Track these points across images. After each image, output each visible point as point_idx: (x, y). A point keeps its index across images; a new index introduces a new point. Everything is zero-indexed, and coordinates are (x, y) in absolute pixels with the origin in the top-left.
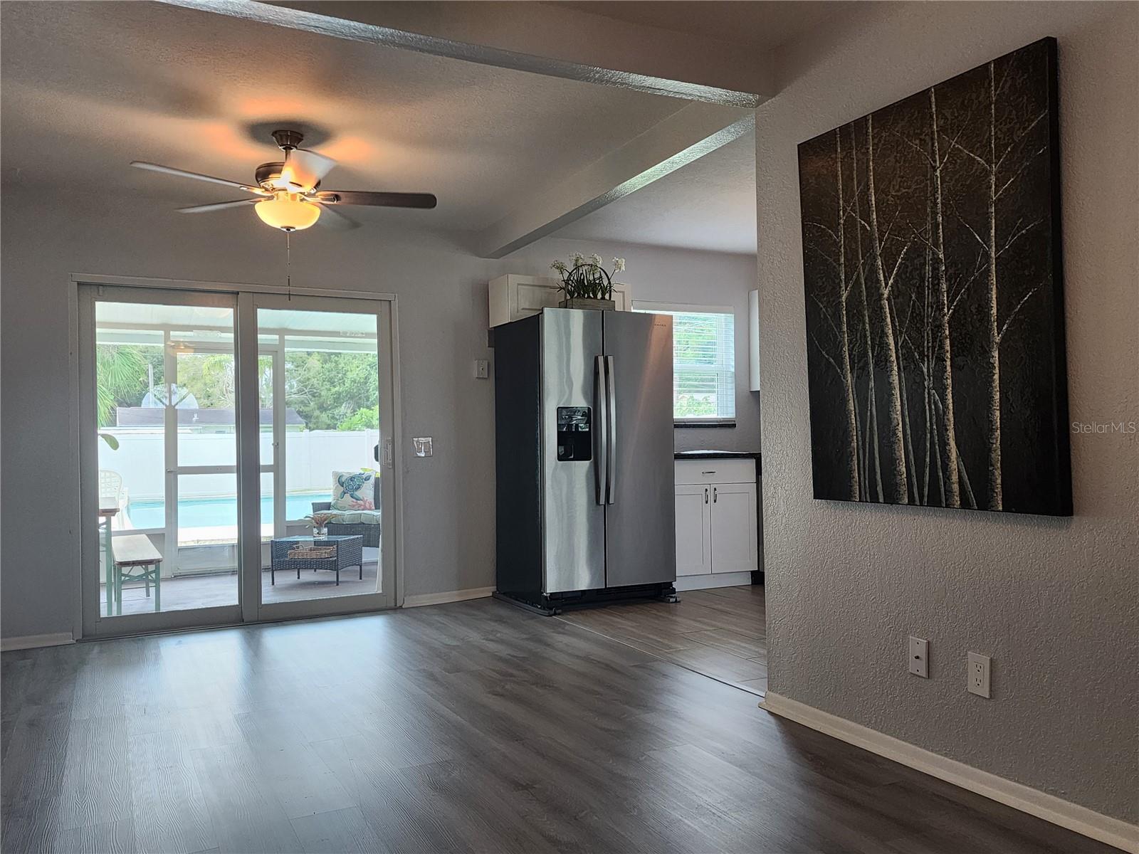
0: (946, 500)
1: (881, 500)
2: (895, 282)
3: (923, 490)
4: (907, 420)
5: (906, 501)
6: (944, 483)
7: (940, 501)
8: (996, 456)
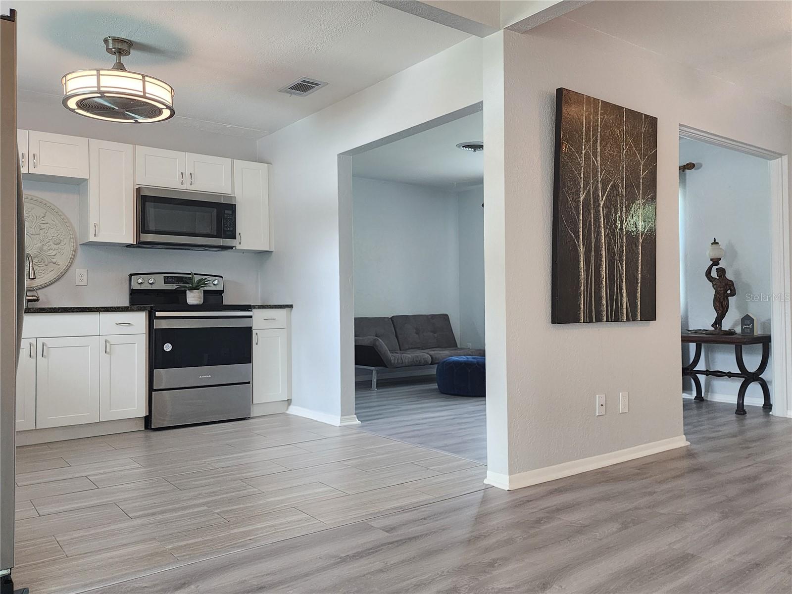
0: (621, 318)
1: (594, 320)
2: (606, 199)
3: (612, 313)
4: (607, 275)
5: (605, 320)
6: (621, 309)
7: (619, 318)
8: (639, 295)
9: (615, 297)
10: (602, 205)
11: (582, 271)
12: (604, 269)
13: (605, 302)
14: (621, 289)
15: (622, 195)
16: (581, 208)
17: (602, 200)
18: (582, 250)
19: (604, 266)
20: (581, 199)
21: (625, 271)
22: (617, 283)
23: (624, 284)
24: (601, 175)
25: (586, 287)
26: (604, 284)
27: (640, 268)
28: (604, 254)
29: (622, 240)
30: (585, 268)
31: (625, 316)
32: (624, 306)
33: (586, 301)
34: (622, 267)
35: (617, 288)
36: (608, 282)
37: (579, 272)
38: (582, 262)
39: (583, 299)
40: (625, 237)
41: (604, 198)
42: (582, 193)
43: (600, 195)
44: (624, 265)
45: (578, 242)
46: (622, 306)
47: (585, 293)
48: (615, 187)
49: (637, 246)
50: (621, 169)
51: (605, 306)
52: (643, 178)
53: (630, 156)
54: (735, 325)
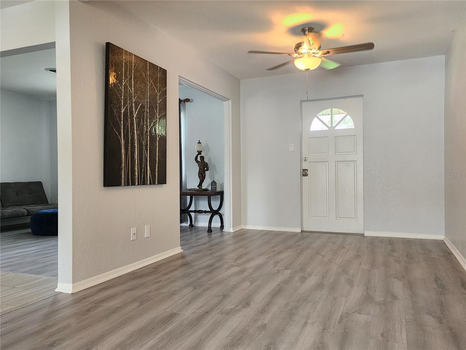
0: (146, 183)
1: (130, 184)
2: (138, 113)
3: (141, 180)
4: (139, 158)
5: (137, 184)
6: (146, 178)
7: (145, 183)
8: (157, 170)
9: (143, 171)
10: (135, 117)
11: (123, 155)
12: (137, 154)
13: (137, 174)
14: (147, 166)
15: (147, 112)
16: (122, 117)
17: (135, 113)
18: (123, 142)
19: (137, 153)
20: (122, 112)
21: (149, 156)
22: (144, 163)
23: (148, 163)
24: (134, 99)
25: (125, 165)
26: (137, 163)
27: (157, 154)
28: (136, 146)
29: (147, 138)
30: (125, 153)
31: (149, 182)
32: (148, 176)
33: (125, 173)
34: (147, 153)
35: (144, 166)
36: (139, 162)
37: (121, 155)
38: (123, 150)
39: (123, 172)
40: (149, 137)
41: (136, 113)
42: (122, 108)
43: (134, 111)
44: (148, 153)
45: (121, 137)
46: (147, 176)
47: (125, 168)
48: (143, 107)
49: (156, 142)
50: (146, 96)
51: (137, 176)
52: (159, 103)
53: (151, 90)
54: (208, 186)
